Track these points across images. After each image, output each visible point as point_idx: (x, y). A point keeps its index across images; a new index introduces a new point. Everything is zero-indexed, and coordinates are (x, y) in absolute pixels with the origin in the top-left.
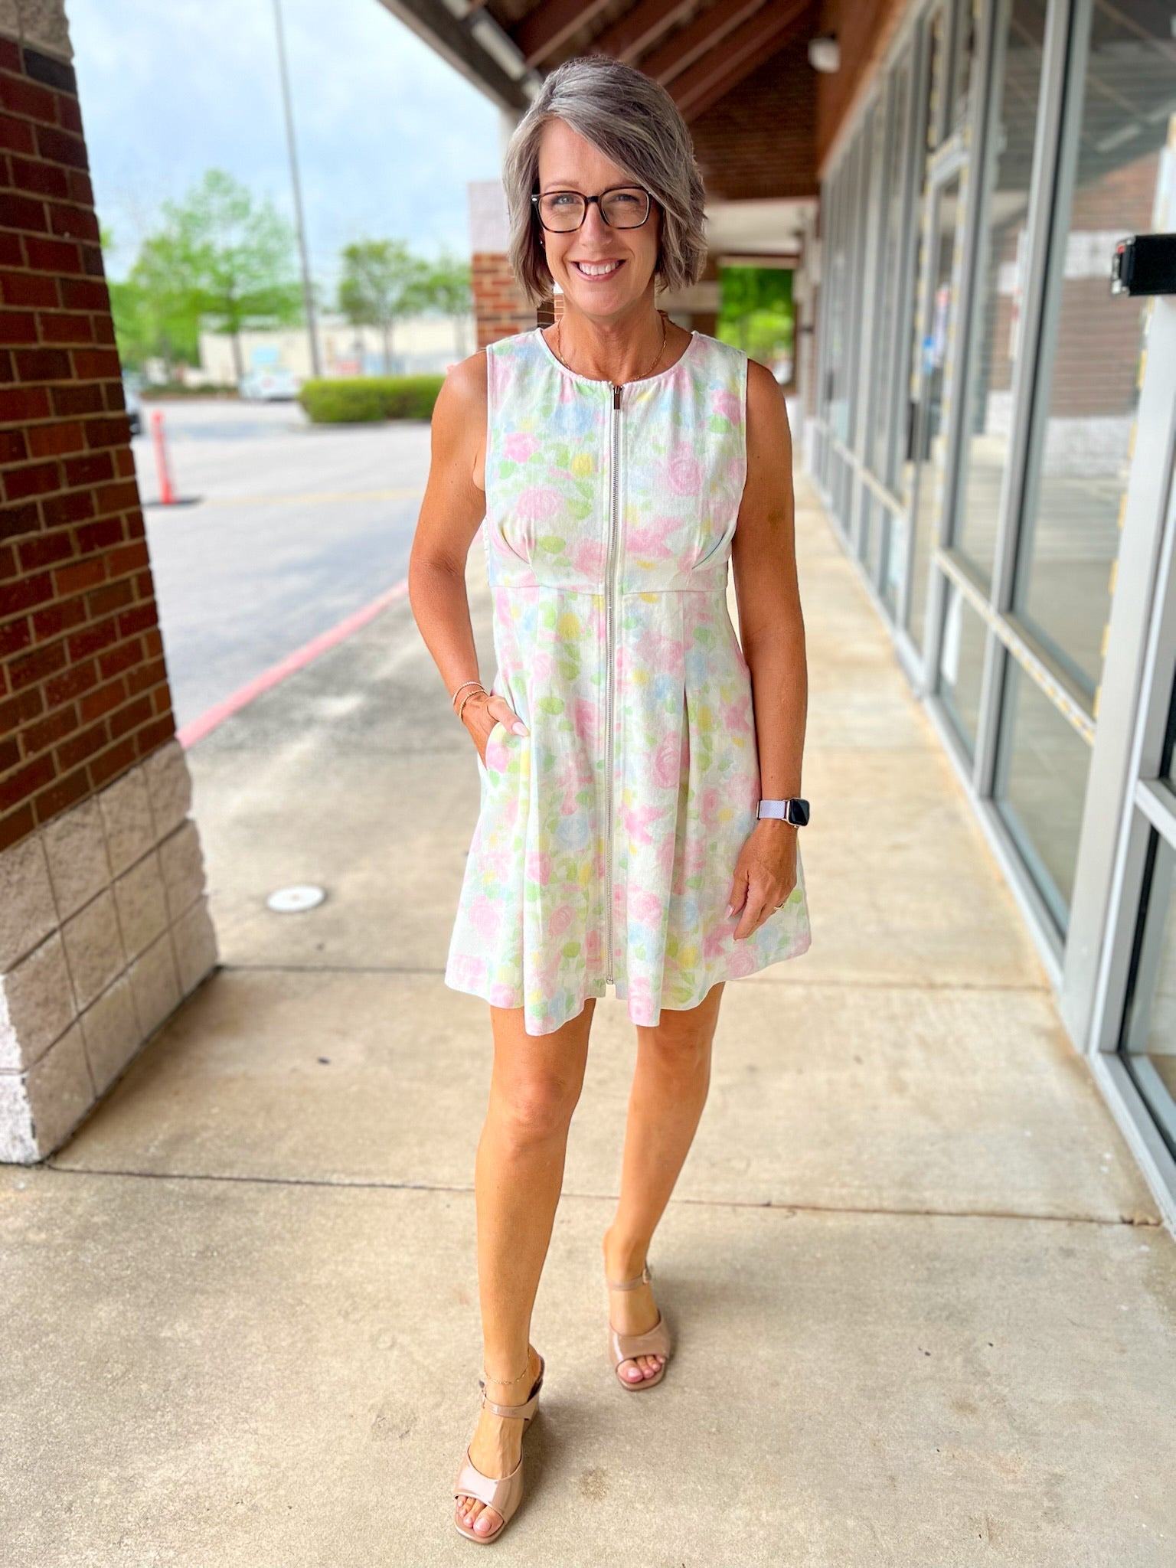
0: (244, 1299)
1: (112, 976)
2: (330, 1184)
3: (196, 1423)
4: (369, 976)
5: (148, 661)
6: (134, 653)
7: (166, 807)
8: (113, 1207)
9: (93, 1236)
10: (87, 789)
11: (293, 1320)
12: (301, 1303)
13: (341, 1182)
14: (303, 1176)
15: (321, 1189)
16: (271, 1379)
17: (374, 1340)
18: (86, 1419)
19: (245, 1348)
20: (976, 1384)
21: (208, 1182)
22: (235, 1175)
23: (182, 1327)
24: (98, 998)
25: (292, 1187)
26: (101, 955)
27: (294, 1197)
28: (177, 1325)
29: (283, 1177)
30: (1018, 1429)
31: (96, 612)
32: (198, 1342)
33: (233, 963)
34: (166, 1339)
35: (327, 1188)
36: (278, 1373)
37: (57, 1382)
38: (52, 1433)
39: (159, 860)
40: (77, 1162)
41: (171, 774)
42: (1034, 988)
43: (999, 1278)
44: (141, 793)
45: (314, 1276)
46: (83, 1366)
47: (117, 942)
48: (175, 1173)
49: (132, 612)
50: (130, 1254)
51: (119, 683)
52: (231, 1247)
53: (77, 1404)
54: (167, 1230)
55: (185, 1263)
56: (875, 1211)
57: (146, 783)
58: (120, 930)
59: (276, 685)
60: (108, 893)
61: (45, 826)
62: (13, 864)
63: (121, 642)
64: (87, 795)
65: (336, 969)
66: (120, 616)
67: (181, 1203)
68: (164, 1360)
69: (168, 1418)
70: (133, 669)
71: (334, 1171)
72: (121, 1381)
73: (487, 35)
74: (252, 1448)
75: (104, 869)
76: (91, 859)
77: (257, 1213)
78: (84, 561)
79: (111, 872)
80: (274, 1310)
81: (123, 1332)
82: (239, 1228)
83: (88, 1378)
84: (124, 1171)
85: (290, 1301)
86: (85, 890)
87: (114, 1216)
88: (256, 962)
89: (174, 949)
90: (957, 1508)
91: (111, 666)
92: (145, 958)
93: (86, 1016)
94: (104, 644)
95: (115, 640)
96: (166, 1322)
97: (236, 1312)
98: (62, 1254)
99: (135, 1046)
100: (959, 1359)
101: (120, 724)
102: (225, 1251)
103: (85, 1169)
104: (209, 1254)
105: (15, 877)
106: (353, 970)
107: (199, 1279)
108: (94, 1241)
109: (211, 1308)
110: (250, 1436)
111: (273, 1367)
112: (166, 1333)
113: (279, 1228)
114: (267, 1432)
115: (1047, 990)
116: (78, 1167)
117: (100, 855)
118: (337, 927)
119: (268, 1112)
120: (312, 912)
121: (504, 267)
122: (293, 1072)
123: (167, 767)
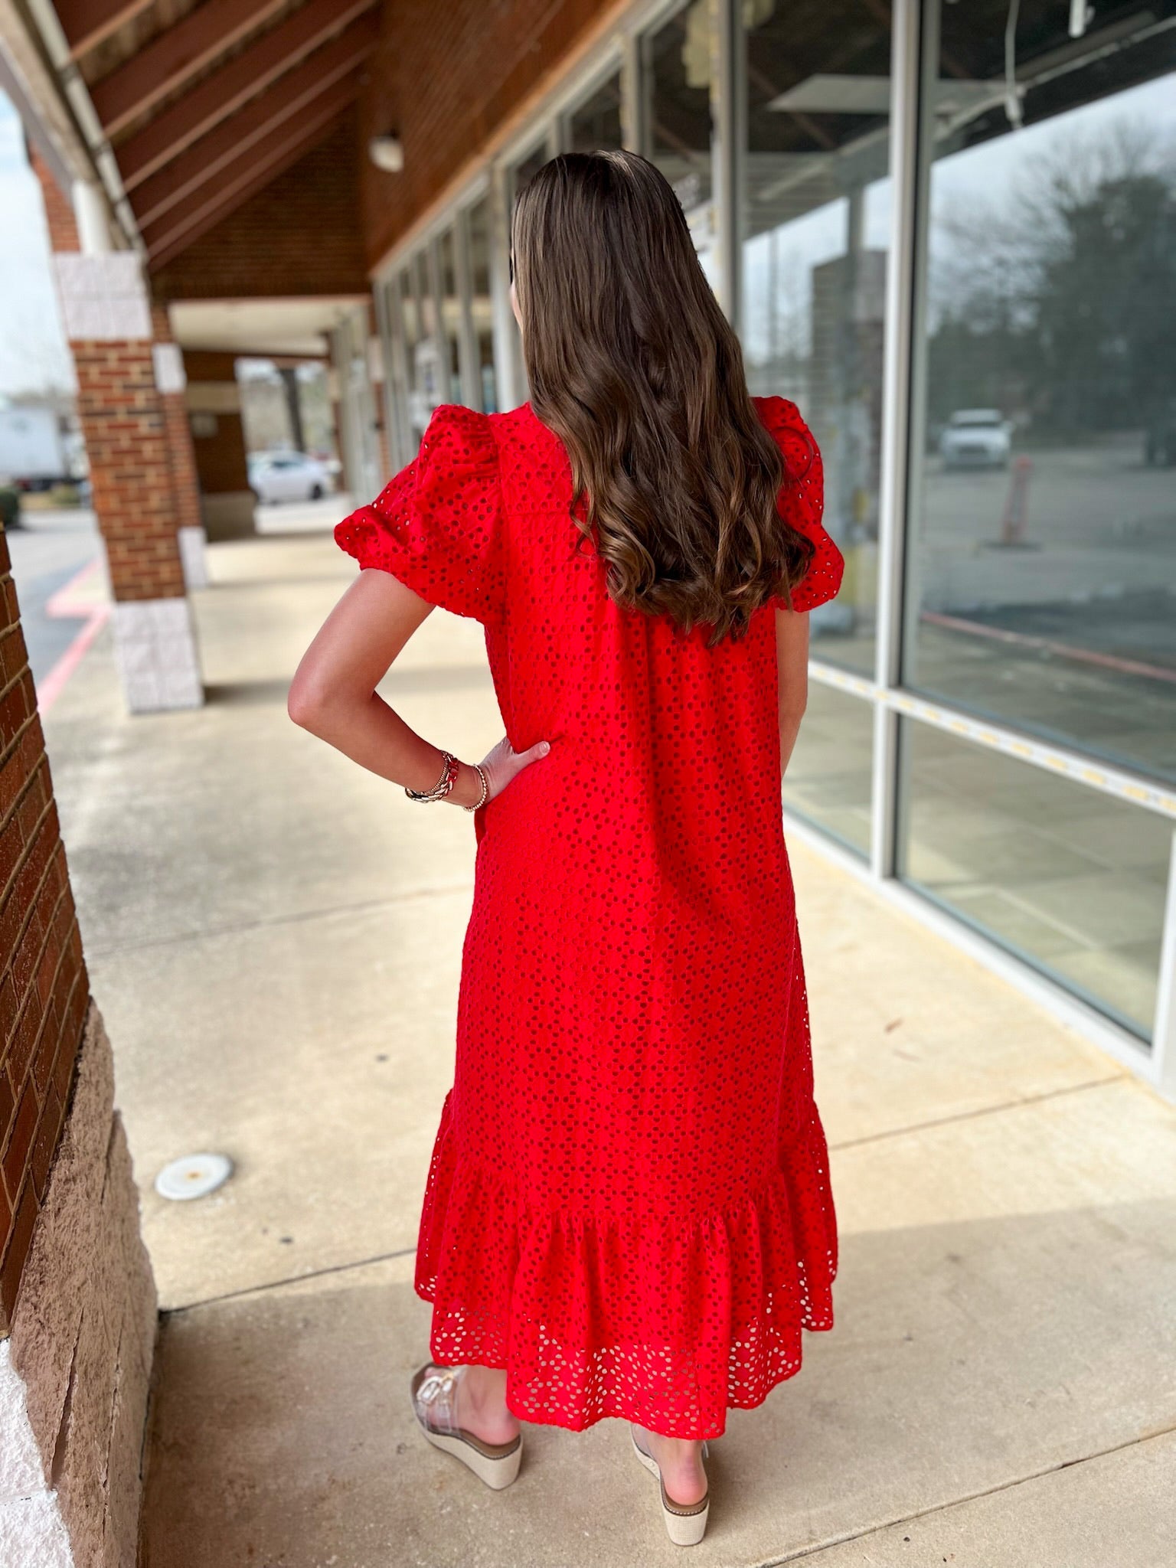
5: (62, 892)
6: (54, 884)
7: (105, 1101)
31: (26, 832)
39: (111, 1189)
47: (105, 1341)
49: (45, 821)
57: (90, 1078)
61: (43, 1203)
62: (35, 1288)
63: (46, 870)
65: (337, 1269)
70: (56, 908)
73: (78, 94)
76: (88, 1229)
78: (10, 754)
89: (134, 1314)
91: (45, 911)
92: (123, 1346)
93: (108, 1485)
95: (42, 869)
105: (43, 1307)
115: (1131, 1077)
118: (287, 1205)
119: (415, 1531)
120: (229, 1190)
121: (113, 355)
122: (400, 1449)
123: (96, 1044)
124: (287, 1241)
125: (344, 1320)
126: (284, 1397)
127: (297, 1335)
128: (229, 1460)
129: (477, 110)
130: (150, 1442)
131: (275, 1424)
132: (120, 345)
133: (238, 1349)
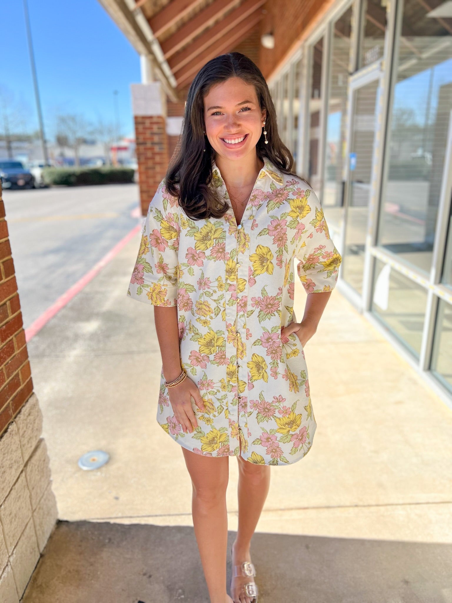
5: (17, 352)
6: (10, 348)
7: (30, 438)
33: (65, 518)
39: (26, 476)
41: (31, 417)
44: (16, 438)
49: (7, 323)
70: (9, 360)
73: (141, 20)
89: (35, 527)
92: (20, 543)
120: (104, 469)
121: (147, 122)
123: (29, 415)
124: (117, 498)
125: (124, 543)
126: (89, 575)
127: (104, 545)
128: (58, 599)
129: (299, 22)
130: (32, 582)
131: (80, 587)
132: (151, 117)
133: (80, 546)
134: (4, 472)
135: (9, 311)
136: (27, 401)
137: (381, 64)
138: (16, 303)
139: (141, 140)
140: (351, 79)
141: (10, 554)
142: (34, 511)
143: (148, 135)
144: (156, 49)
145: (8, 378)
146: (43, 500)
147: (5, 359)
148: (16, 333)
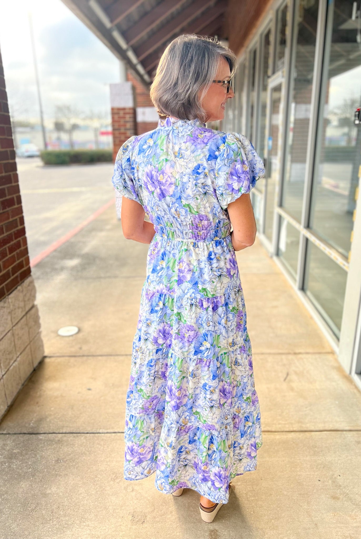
0: (75, 477)
1: (12, 361)
2: (100, 433)
3: (66, 524)
4: (100, 358)
5: (22, 248)
6: (18, 245)
7: (29, 300)
8: (20, 446)
9: (15, 457)
10: (5, 294)
11: (95, 483)
12: (96, 477)
13: (103, 432)
14: (89, 431)
15: (96, 435)
16: (91, 506)
17: (126, 488)
18: (24, 525)
19: (79, 495)
20: (337, 490)
21: (55, 435)
22: (64, 431)
23: (54, 489)
24: (8, 370)
25: (86, 435)
26: (9, 354)
27: (87, 439)
28: (52, 488)
29: (82, 431)
30: (354, 504)
31: (7, 231)
32: (61, 494)
33: (49, 355)
34: (49, 494)
35: (99, 434)
36: (93, 503)
37: (10, 512)
38: (12, 532)
39: (26, 319)
40: (4, 430)
41: (30, 288)
42: (328, 353)
43: (338, 452)
44: (21, 295)
45: (100, 467)
46: (19, 506)
47: (14, 349)
48: (42, 432)
49: (18, 230)
50: (30, 463)
51: (14, 256)
52: (67, 458)
53: (19, 520)
54: (42, 454)
55: (51, 465)
56: (292, 432)
57: (22, 291)
58: (15, 345)
59: (48, 256)
60: (11, 331)
63: (15, 241)
64: (5, 296)
65: (88, 356)
66: (14, 232)
67: (46, 443)
68: (49, 501)
69: (55, 523)
70: (18, 251)
71: (100, 429)
72: (35, 510)
73: (116, 35)
74: (88, 532)
75: (10, 323)
76: (6, 319)
77: (75, 445)
78: (4, 213)
79: (12, 323)
80: (87, 480)
81: (32, 492)
82: (69, 451)
83: (22, 510)
84: (22, 432)
85: (92, 476)
86: (4, 331)
87: (21, 449)
88: (58, 355)
89: (31, 351)
90: (339, 533)
91: (12, 250)
92: (23, 354)
93: (5, 376)
94: (9, 242)
95: (13, 241)
96: (48, 487)
97: (73, 482)
98: (4, 465)
99: (20, 387)
100: (330, 482)
101: (14, 270)
102: (65, 460)
103: (7, 433)
104: (59, 461)
106: (93, 356)
107: (57, 471)
108: (15, 459)
109: (64, 481)
110: (87, 527)
111: (90, 501)
112: (48, 491)
113: (84, 450)
114: (93, 525)
115: (333, 353)
116: (5, 432)
117: (9, 318)
118: (85, 341)
119: (72, 408)
120: (75, 336)
121: (121, 112)
122: (79, 393)
123: (29, 285)
126: (60, 377)
131: (56, 382)
132: (124, 109)
134: (15, 309)
135: (19, 224)
136: (27, 278)
137: (283, 72)
138: (22, 221)
139: (116, 127)
140: (270, 80)
141: (17, 356)
142: (31, 342)
143: (122, 123)
144: (131, 55)
145: (18, 260)
146: (36, 338)
147: (16, 250)
148: (22, 237)
